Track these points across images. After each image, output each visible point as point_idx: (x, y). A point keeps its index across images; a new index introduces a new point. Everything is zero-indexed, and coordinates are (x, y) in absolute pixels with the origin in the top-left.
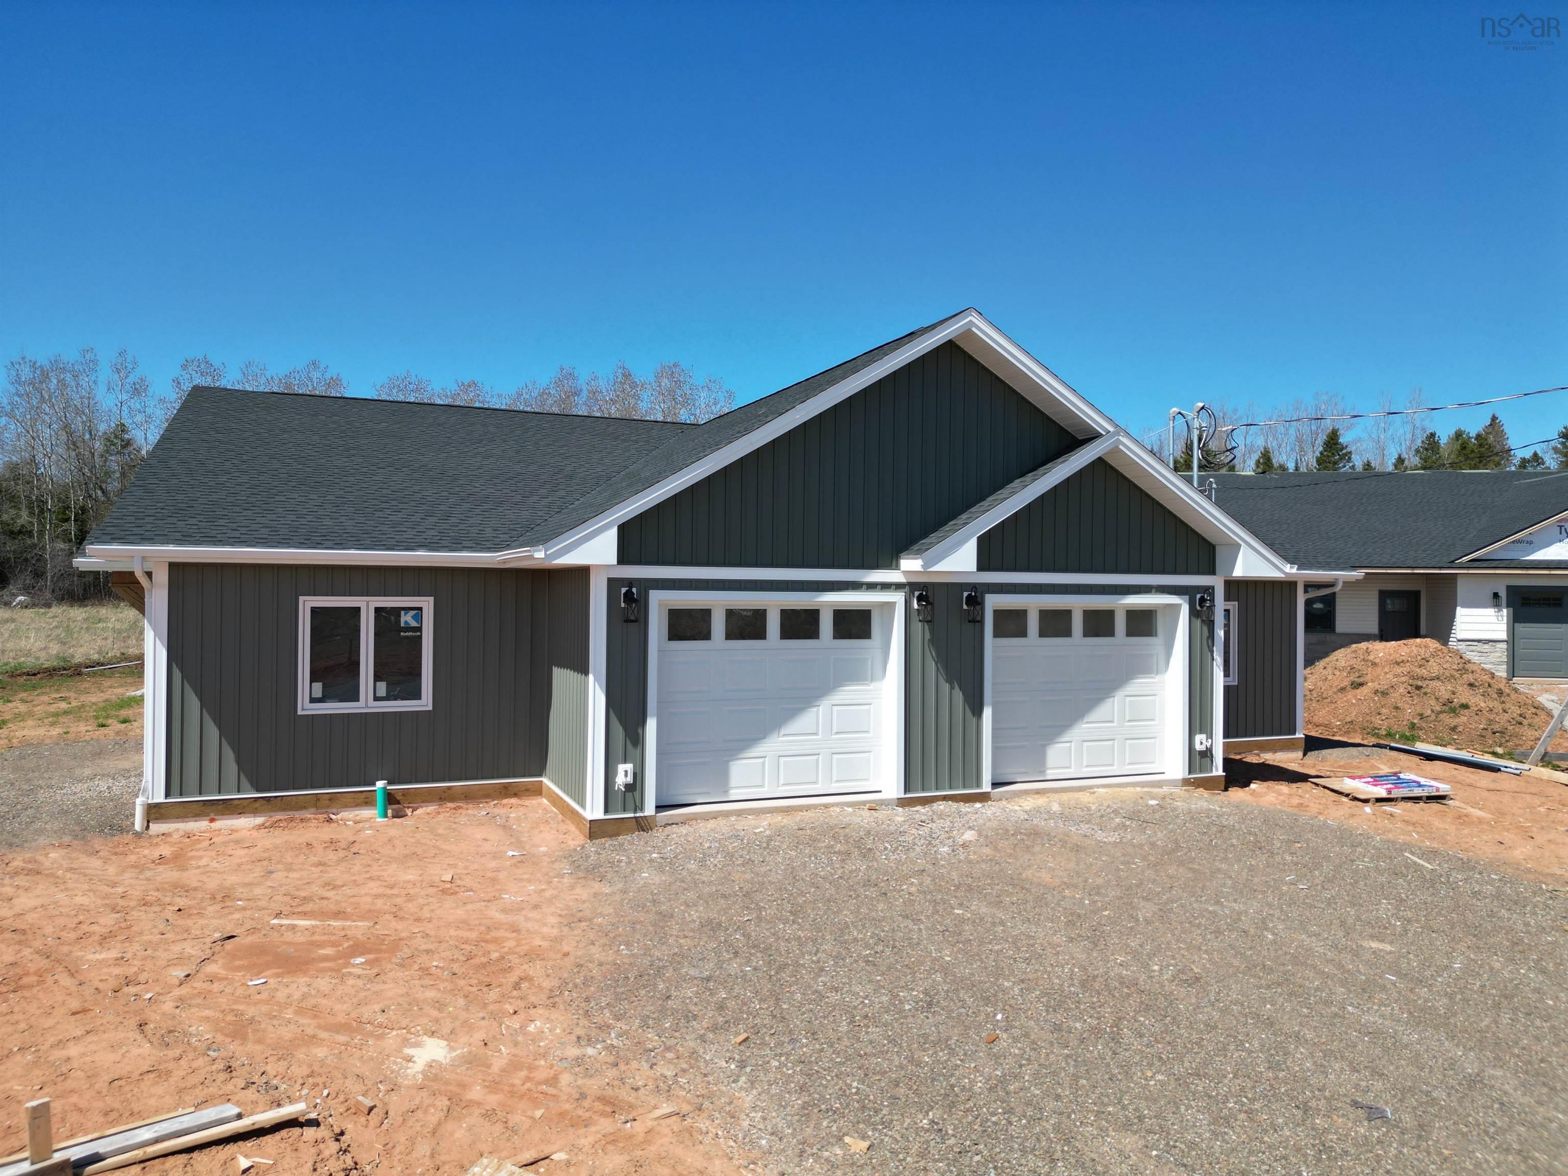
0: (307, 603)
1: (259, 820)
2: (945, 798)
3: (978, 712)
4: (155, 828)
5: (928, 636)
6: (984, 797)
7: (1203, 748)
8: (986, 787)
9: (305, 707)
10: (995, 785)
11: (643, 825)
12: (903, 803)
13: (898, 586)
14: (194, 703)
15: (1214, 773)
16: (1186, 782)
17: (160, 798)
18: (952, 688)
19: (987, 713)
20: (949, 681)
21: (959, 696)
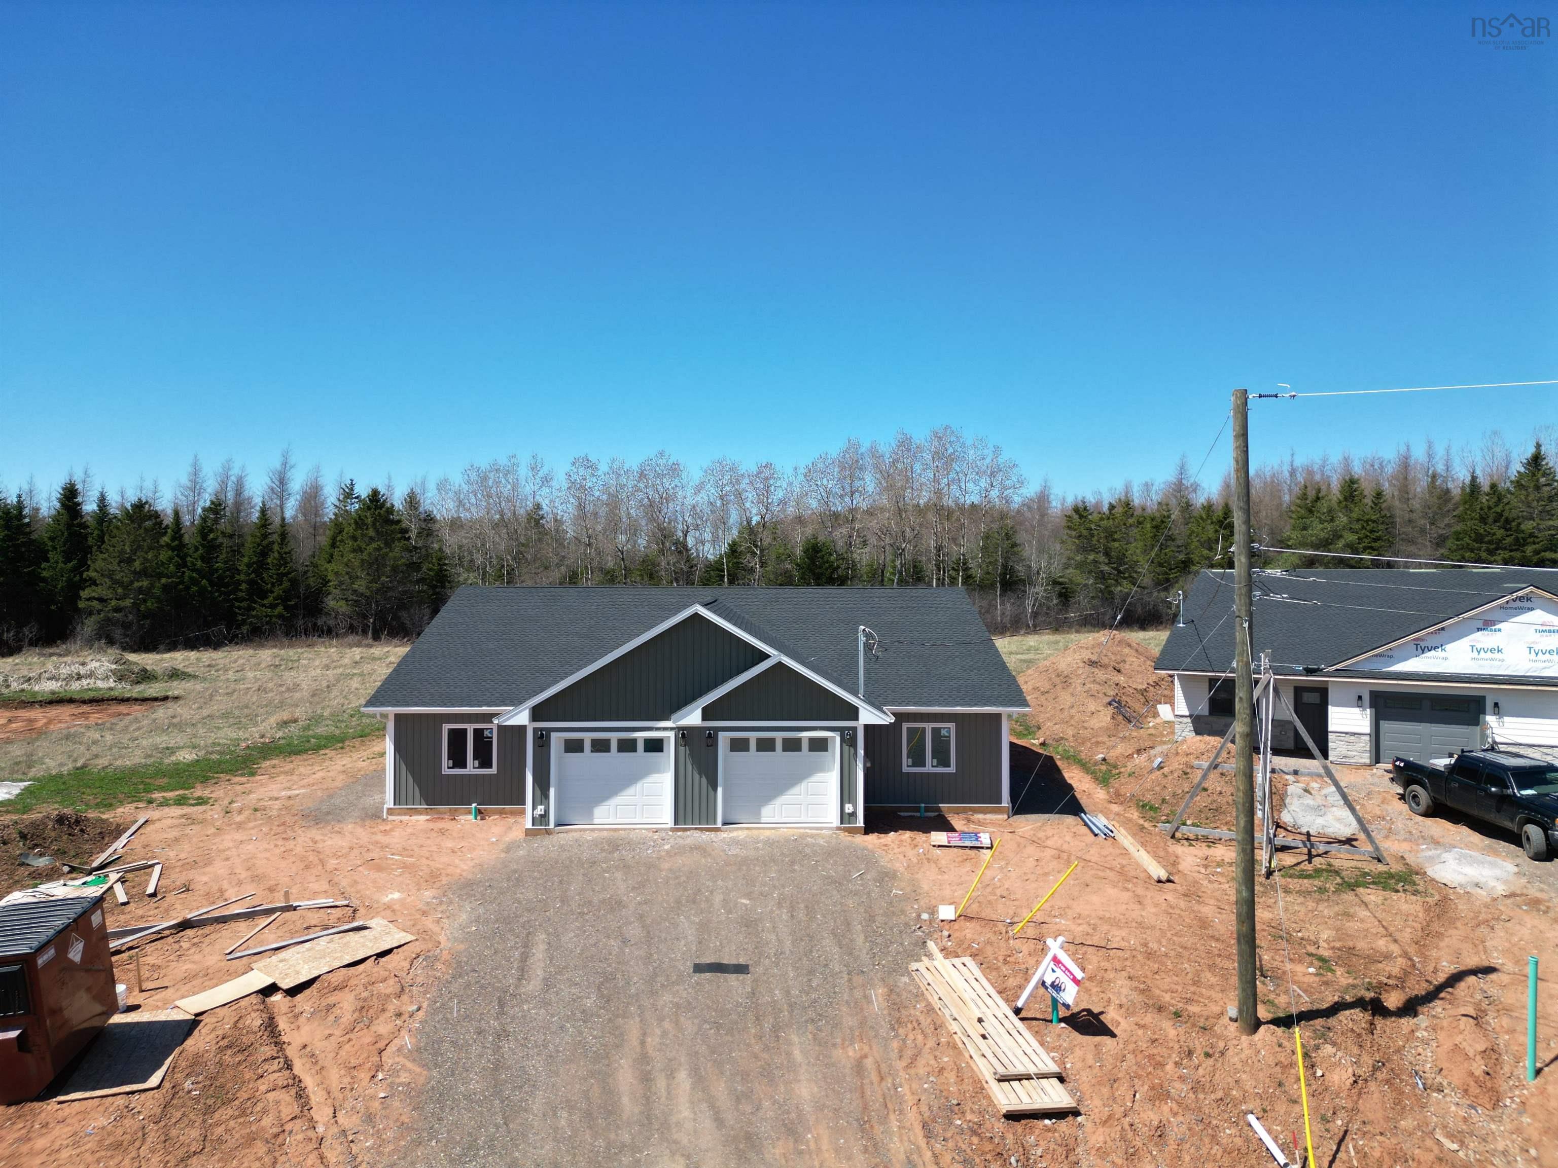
0: (446, 727)
1: (428, 817)
2: (696, 829)
3: (715, 790)
4: (391, 818)
5: (688, 752)
6: (717, 830)
7: (850, 811)
8: (719, 825)
9: (446, 771)
10: (725, 824)
11: (548, 832)
12: (672, 830)
13: (672, 729)
14: (403, 767)
15: (858, 825)
16: (838, 829)
17: (392, 806)
18: (701, 777)
19: (720, 790)
20: (700, 774)
21: (704, 780)
